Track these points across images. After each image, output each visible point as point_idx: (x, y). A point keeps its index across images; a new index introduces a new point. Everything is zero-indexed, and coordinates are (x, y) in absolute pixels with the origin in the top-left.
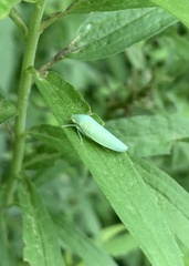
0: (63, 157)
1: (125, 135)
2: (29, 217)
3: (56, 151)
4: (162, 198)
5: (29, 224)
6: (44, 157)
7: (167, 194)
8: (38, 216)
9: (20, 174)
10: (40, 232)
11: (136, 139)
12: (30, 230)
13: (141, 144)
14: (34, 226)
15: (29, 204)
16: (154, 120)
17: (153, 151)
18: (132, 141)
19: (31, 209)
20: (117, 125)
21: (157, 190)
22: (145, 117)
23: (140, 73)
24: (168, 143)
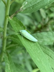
0: (19, 45)
1: (39, 38)
2: (7, 64)
3: (17, 43)
4: (50, 57)
5: (8, 66)
6: (13, 45)
7: (52, 56)
8: (10, 64)
9: (5, 51)
10: (11, 69)
11: (42, 40)
12: (8, 68)
13: (44, 41)
14: (9, 67)
15: (8, 60)
16: (48, 33)
17: (48, 43)
18: (41, 40)
19: (8, 61)
20: (36, 35)
21: (48, 55)
22: (45, 32)
23: (45, 19)
24: (52, 41)
